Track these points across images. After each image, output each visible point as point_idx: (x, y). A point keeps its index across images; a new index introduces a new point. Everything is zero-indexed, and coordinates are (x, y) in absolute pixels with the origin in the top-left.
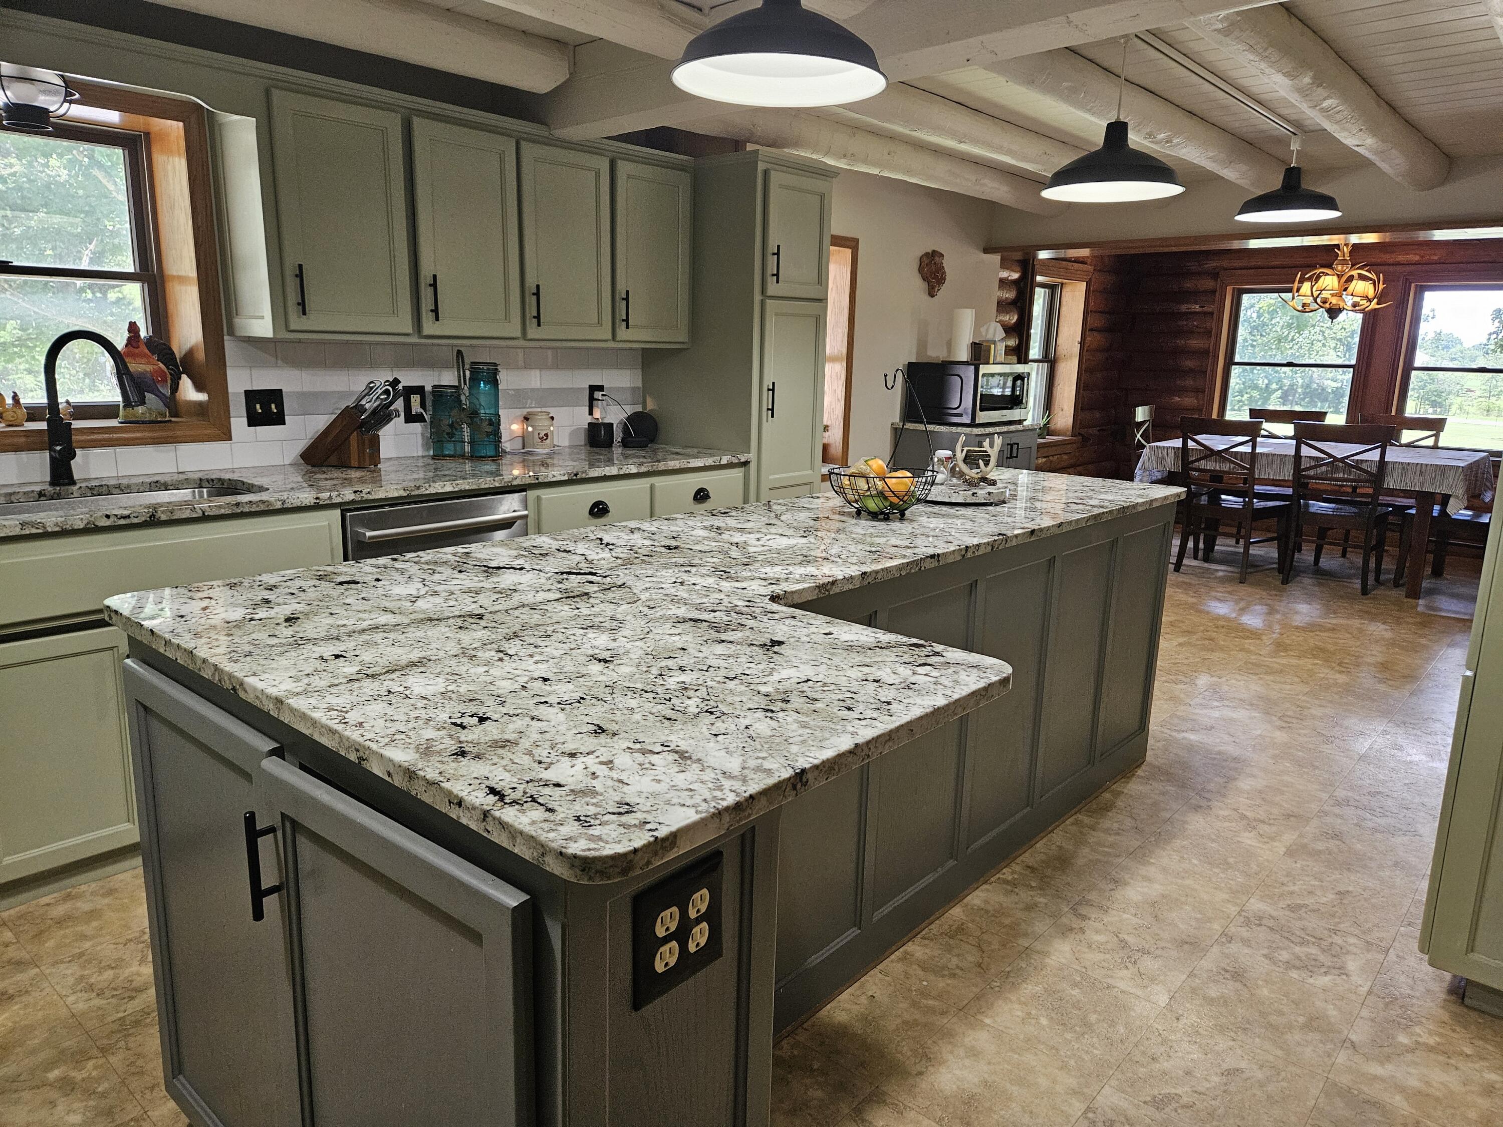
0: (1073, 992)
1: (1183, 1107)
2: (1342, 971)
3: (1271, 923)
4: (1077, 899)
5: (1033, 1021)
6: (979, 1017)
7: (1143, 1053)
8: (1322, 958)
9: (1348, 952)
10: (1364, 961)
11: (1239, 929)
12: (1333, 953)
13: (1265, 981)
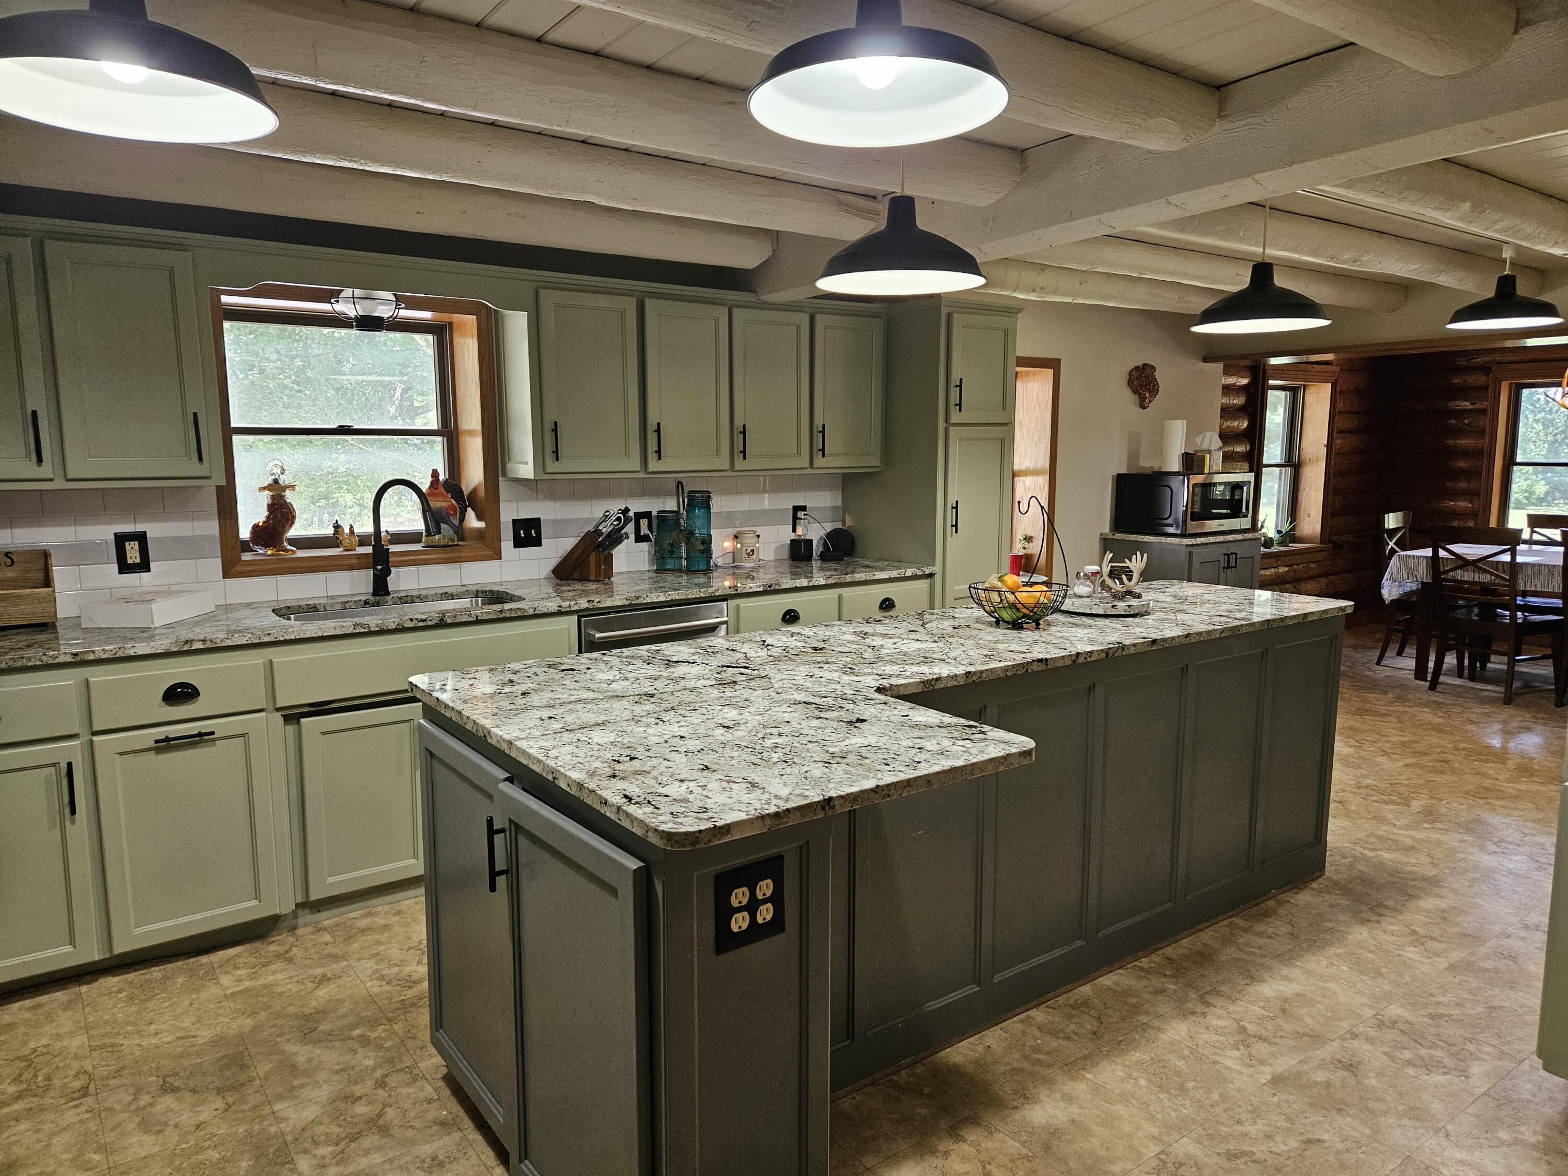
0: (1178, 1063)
1: (1253, 1161)
2: (1464, 1073)
3: (1404, 1027)
4: (1209, 989)
5: (1133, 1081)
6: (1083, 1072)
7: (1232, 1117)
8: (1446, 1061)
9: (1477, 1058)
10: (1491, 1067)
11: (1369, 1029)
12: (1461, 1057)
13: (1378, 1074)
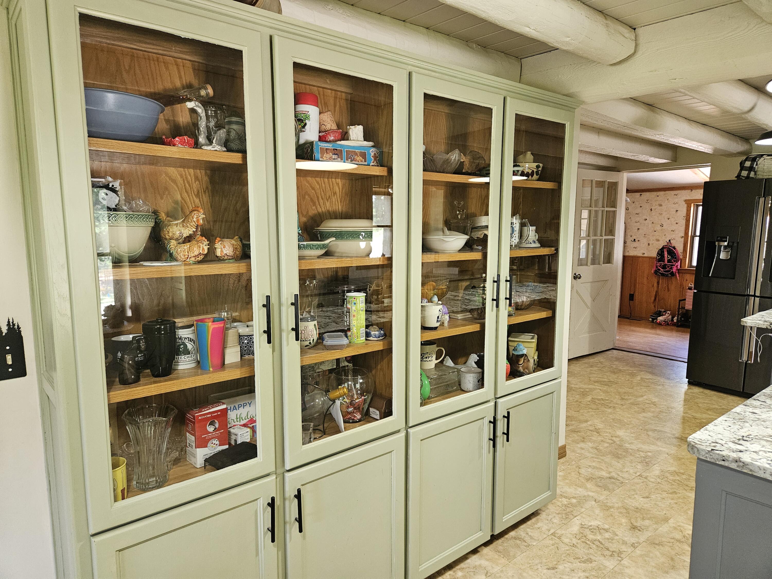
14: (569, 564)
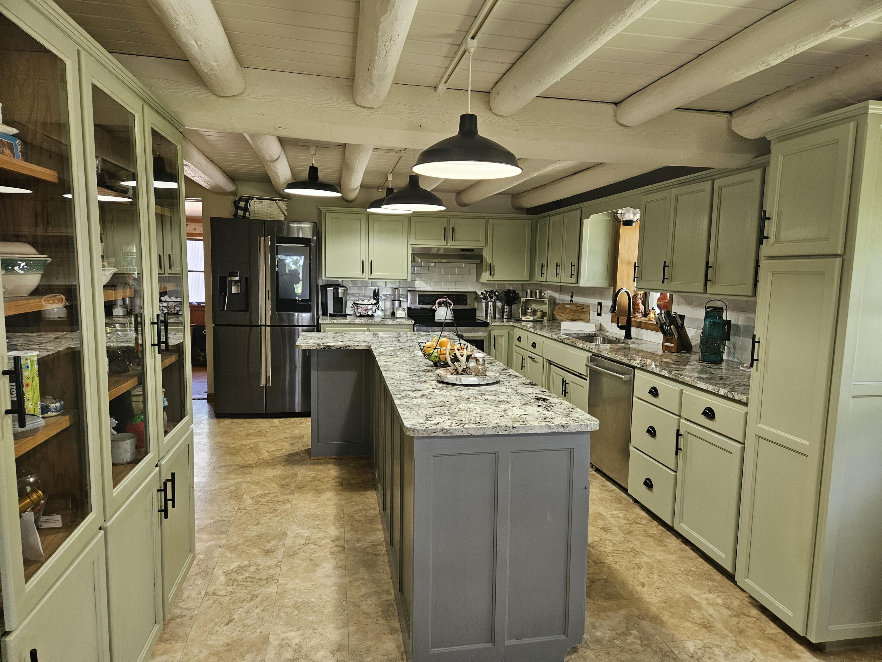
14: (240, 609)
